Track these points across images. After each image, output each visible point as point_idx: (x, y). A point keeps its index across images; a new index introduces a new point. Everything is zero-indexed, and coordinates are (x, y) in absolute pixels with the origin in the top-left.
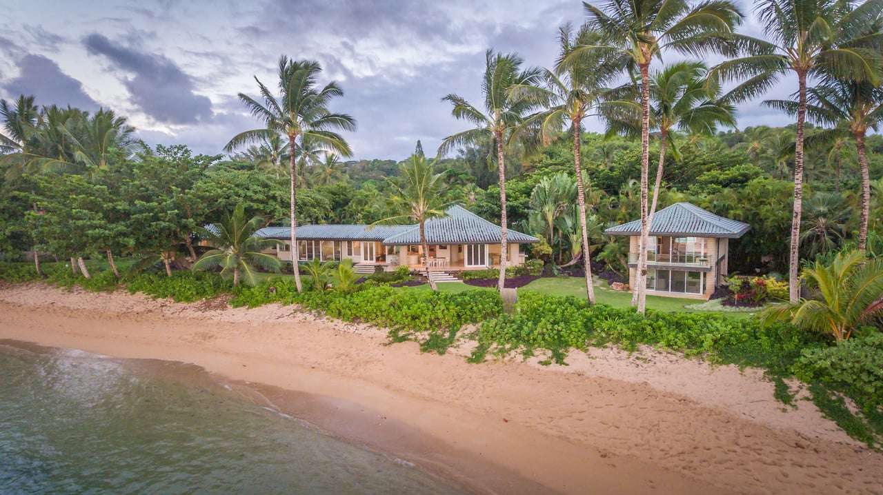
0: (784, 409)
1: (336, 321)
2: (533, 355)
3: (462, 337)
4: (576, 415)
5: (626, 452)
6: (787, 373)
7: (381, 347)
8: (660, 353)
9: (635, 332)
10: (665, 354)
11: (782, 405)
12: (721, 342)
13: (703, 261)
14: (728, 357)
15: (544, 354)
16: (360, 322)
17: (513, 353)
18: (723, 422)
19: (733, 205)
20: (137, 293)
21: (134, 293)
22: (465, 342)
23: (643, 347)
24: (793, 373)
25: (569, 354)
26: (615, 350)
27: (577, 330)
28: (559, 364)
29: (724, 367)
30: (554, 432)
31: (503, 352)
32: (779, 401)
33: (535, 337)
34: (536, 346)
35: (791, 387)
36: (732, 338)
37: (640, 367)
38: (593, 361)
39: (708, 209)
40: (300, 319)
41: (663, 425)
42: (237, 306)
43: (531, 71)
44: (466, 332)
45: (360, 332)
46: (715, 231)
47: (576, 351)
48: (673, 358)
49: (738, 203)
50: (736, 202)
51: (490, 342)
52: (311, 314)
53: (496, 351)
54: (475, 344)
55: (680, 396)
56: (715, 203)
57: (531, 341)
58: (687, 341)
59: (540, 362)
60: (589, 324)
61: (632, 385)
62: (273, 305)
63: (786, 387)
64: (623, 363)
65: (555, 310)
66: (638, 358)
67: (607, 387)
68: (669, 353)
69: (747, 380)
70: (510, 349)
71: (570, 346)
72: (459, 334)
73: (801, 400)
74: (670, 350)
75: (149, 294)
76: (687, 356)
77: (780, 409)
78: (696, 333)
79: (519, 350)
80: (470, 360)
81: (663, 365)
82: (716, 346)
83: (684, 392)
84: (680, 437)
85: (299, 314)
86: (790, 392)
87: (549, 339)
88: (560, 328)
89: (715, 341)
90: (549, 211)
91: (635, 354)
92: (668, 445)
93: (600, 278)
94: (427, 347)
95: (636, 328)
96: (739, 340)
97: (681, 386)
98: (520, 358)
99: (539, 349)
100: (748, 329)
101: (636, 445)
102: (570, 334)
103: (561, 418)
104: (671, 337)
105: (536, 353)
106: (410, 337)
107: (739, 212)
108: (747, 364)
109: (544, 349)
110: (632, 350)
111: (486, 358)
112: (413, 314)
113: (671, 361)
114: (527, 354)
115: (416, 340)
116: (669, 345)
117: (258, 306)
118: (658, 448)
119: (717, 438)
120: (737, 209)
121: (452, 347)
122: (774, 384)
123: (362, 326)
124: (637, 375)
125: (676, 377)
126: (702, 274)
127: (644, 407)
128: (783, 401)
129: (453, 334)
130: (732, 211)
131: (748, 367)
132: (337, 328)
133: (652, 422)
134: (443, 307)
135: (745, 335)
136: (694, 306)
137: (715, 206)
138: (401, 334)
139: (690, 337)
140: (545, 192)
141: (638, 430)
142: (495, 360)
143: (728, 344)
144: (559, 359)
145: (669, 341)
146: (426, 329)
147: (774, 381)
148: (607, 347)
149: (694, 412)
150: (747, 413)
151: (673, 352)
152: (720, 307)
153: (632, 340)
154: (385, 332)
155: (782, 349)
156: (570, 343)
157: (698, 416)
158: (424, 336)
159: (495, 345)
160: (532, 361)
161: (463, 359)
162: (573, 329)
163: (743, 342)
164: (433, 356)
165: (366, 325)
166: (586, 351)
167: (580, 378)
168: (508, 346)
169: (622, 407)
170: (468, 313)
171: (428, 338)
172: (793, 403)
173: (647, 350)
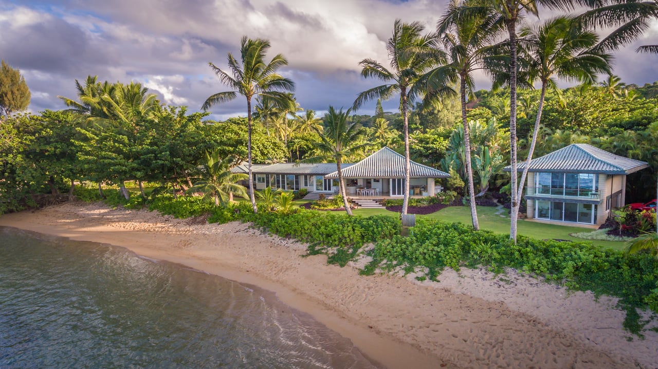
0: (630, 338)
1: (274, 236)
2: (414, 272)
3: (362, 253)
4: (432, 327)
5: (466, 365)
6: (641, 304)
7: (300, 258)
8: (523, 276)
9: (504, 256)
10: (527, 277)
11: (629, 334)
12: (582, 269)
13: (594, 194)
14: (586, 284)
15: (422, 271)
16: (291, 238)
17: (398, 268)
18: (564, 345)
19: (632, 145)
20: (154, 211)
21: (152, 211)
22: (363, 257)
23: (509, 270)
24: (647, 304)
25: (444, 272)
26: (484, 271)
27: (453, 252)
28: (431, 281)
29: (580, 293)
30: (409, 340)
31: (389, 267)
32: (627, 330)
33: (417, 256)
34: (417, 263)
35: (642, 317)
36: (593, 267)
37: (502, 288)
38: (462, 280)
39: (608, 149)
40: (251, 233)
41: (506, 343)
42: (212, 223)
43: (430, 35)
44: (367, 249)
45: (289, 246)
46: (606, 168)
47: (450, 270)
48: (534, 281)
49: (638, 144)
50: (636, 143)
51: (382, 258)
52: (259, 229)
53: (385, 266)
54: (370, 259)
55: (531, 317)
56: (615, 143)
57: (414, 260)
58: (550, 266)
59: (418, 278)
60: (467, 247)
61: (489, 303)
62: (236, 222)
63: (637, 316)
64: (487, 283)
65: (440, 234)
66: (501, 280)
67: (466, 303)
68: (532, 277)
69: (600, 307)
70: (396, 265)
71: (445, 265)
72: (360, 250)
73: (649, 330)
74: (533, 274)
75: (161, 212)
76: (548, 281)
77: (626, 337)
78: (559, 260)
79: (403, 266)
80: (362, 273)
81: (523, 287)
82: (577, 273)
83: (535, 313)
84: (520, 356)
85: (251, 230)
86: (641, 322)
87: (429, 259)
88: (439, 250)
89: (577, 269)
90: (462, 151)
91: (501, 276)
92: (506, 363)
93: (504, 207)
94: (333, 260)
95: (505, 253)
96: (600, 269)
97: (535, 308)
98: (402, 273)
99: (420, 266)
100: (611, 258)
101: (477, 359)
102: (447, 255)
103: (421, 327)
104: (535, 263)
105: (416, 270)
106: (323, 251)
107: (638, 151)
108: (603, 292)
109: (424, 266)
110: (498, 272)
111: (375, 272)
112: (328, 233)
113: (531, 284)
114: (408, 270)
115: (326, 253)
116: (533, 270)
117: (225, 223)
118: (496, 364)
119: (555, 361)
120: (635, 148)
121: (351, 261)
122: (625, 312)
123: (291, 240)
124: (497, 295)
125: (533, 299)
126: (593, 206)
127: (494, 324)
128: (630, 329)
129: (355, 250)
130: (631, 151)
131: (604, 295)
132: (273, 241)
133: (498, 339)
134: (350, 228)
135: (606, 264)
136: (580, 235)
137: (615, 147)
138: (317, 248)
139: (553, 263)
140: (460, 136)
141: (483, 345)
142: (382, 274)
143: (589, 272)
144: (433, 276)
145: (532, 266)
146: (336, 246)
147: (627, 309)
148: (477, 268)
149: (539, 334)
150: (591, 338)
151: (535, 276)
152: (604, 236)
153: (500, 263)
154: (305, 246)
155: (641, 279)
156: (445, 263)
157: (542, 337)
158: (333, 250)
159: (385, 261)
160: (411, 276)
161: (357, 271)
162: (450, 251)
163: (604, 271)
164: (336, 268)
165: (294, 240)
166: (458, 270)
167: (446, 293)
168: (395, 262)
169: (474, 323)
170: (370, 233)
171: (336, 252)
172: (641, 333)
173: (511, 273)
